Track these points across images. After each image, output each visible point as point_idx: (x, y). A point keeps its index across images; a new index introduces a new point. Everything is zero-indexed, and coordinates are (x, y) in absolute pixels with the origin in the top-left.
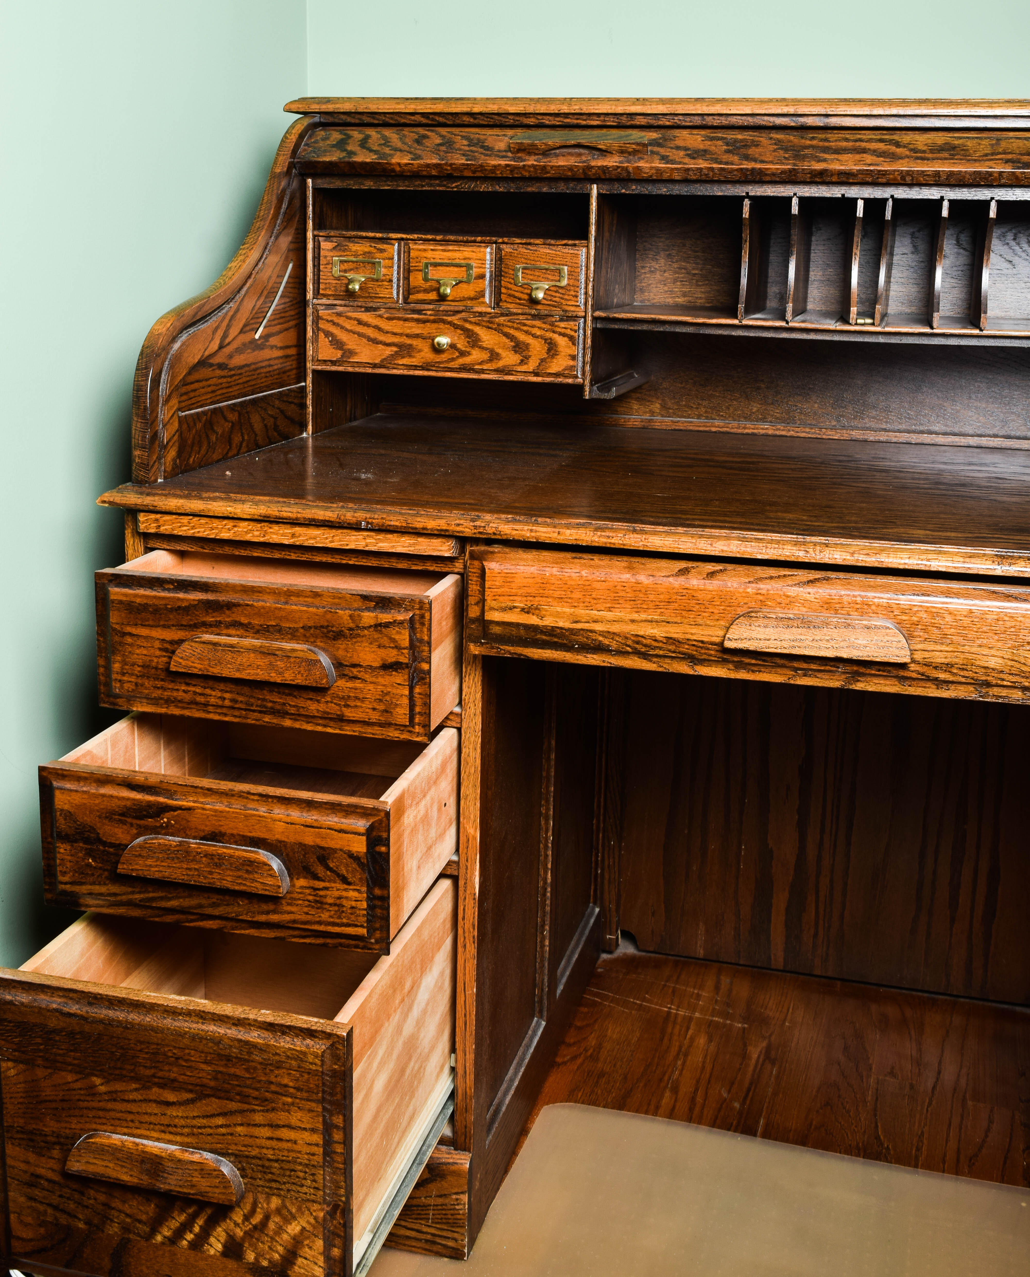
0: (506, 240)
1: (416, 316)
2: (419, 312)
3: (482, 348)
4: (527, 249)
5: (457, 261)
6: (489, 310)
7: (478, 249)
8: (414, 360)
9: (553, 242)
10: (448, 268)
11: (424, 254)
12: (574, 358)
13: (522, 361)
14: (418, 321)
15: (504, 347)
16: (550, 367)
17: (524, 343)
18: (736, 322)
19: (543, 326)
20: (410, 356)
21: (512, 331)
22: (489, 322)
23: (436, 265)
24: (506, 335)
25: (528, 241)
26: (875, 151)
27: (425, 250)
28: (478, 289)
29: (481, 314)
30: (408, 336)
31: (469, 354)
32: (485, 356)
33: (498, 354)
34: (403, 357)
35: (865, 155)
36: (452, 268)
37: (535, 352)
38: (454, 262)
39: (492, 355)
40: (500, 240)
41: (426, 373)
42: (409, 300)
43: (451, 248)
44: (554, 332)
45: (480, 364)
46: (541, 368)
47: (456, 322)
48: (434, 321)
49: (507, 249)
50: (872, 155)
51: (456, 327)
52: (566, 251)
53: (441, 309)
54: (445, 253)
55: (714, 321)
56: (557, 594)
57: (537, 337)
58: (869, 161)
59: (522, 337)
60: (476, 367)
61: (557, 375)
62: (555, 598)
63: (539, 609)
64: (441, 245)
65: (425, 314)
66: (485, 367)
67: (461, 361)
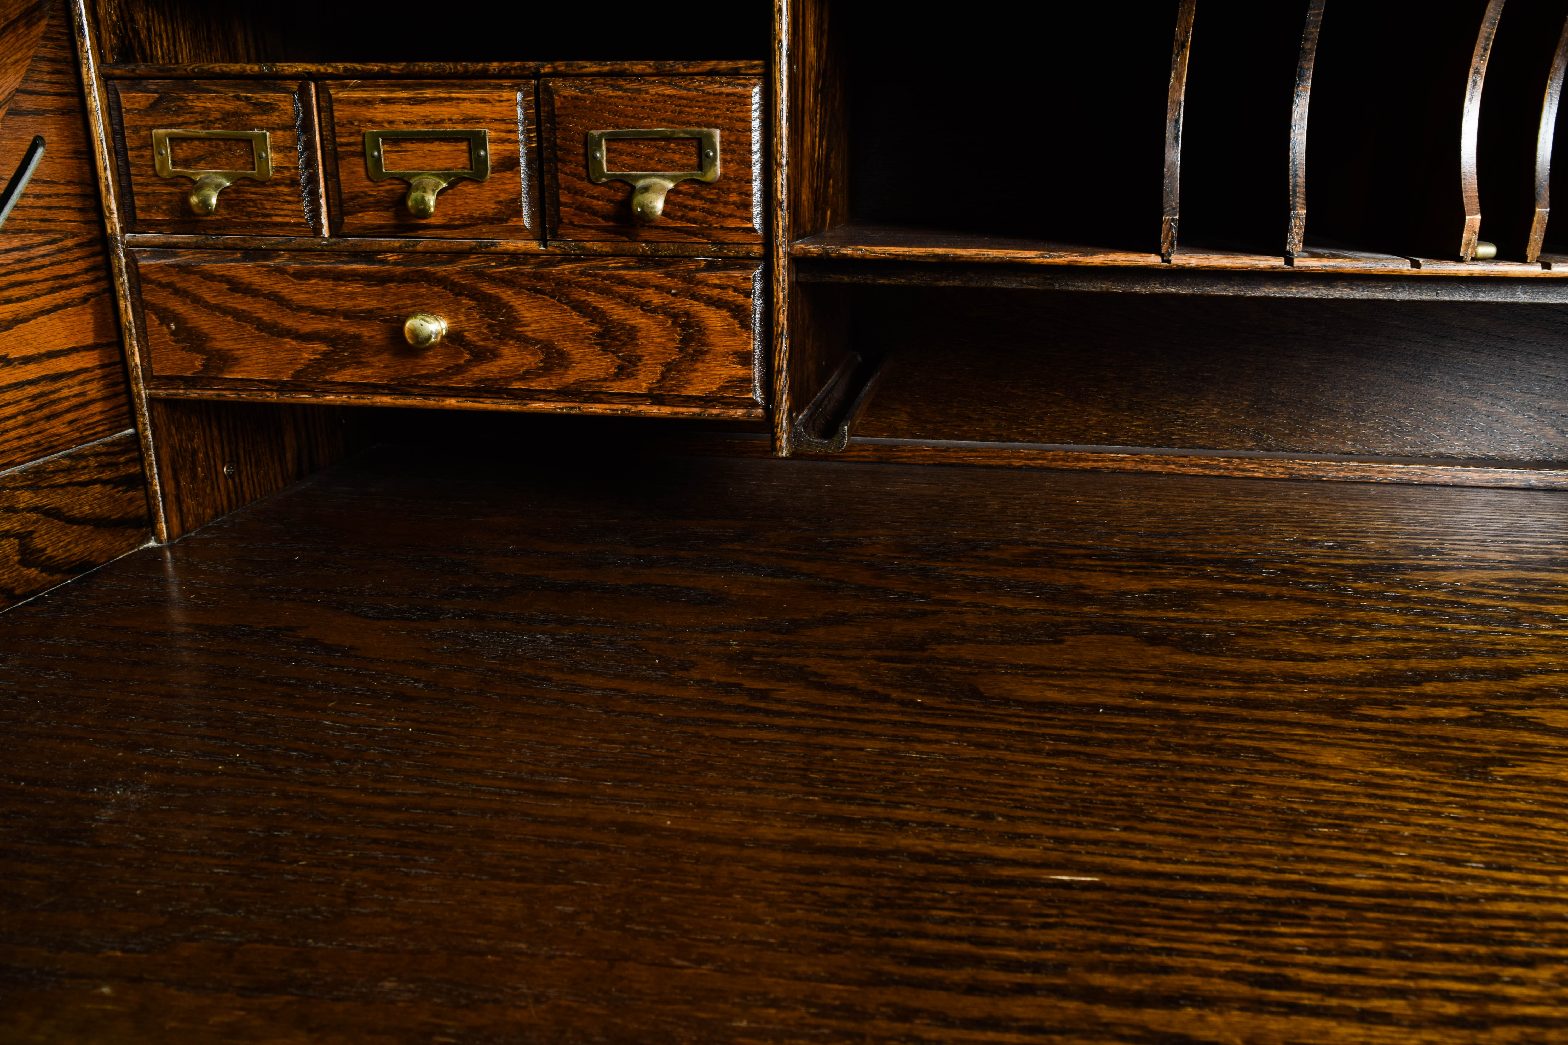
0: (561, 66)
1: (361, 267)
2: (368, 256)
3: (525, 341)
4: (614, 87)
5: (448, 127)
6: (534, 246)
7: (495, 95)
8: (369, 372)
9: (680, 67)
10: (427, 147)
11: (369, 113)
12: (745, 359)
13: (621, 368)
14: (366, 278)
15: (577, 337)
16: (688, 382)
17: (622, 325)
18: (1154, 260)
19: (667, 282)
20: (360, 364)
21: (592, 298)
22: (534, 276)
23: (396, 139)
24: (580, 308)
25: (618, 66)
27: (368, 102)
28: (503, 197)
29: (514, 257)
30: (349, 315)
31: (495, 355)
32: (532, 360)
33: (562, 354)
34: (343, 367)
36: (435, 147)
37: (652, 348)
38: (440, 128)
39: (548, 356)
40: (547, 69)
41: (401, 401)
42: (345, 230)
43: (428, 93)
44: (694, 297)
45: (522, 378)
46: (667, 385)
47: (456, 278)
48: (405, 279)
49: (564, 89)
51: (458, 290)
52: (715, 88)
53: (419, 248)
54: (416, 109)
55: (1098, 259)
57: (654, 311)
59: (617, 312)
60: (517, 385)
61: (707, 400)
64: (406, 88)
65: (384, 262)
66: (534, 385)
67: (477, 371)
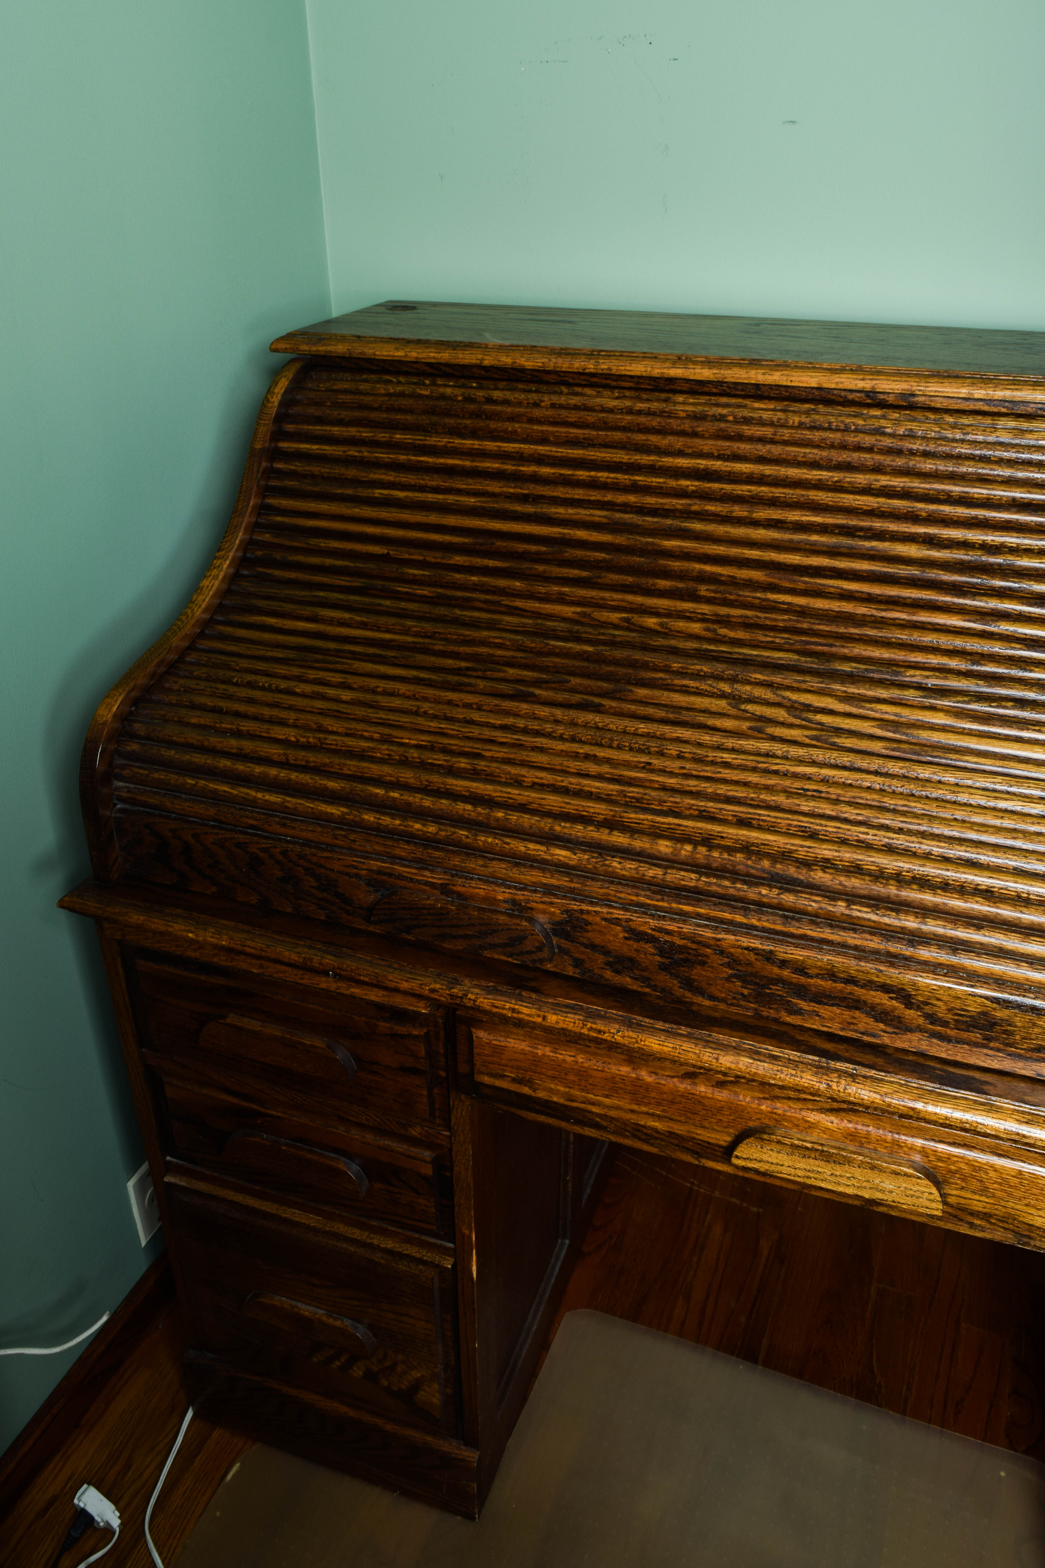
26: (873, 1007)
35: (857, 1014)
50: (868, 1014)
56: (550, 1073)
58: (861, 1027)
62: (548, 1076)
63: (532, 1083)
